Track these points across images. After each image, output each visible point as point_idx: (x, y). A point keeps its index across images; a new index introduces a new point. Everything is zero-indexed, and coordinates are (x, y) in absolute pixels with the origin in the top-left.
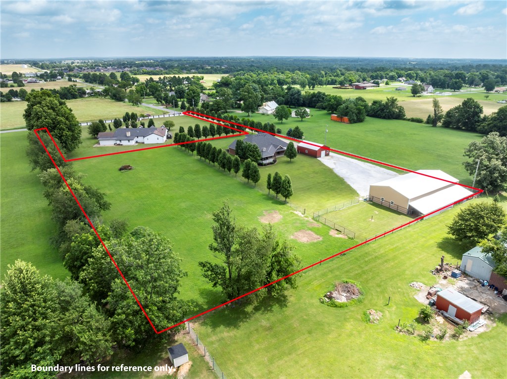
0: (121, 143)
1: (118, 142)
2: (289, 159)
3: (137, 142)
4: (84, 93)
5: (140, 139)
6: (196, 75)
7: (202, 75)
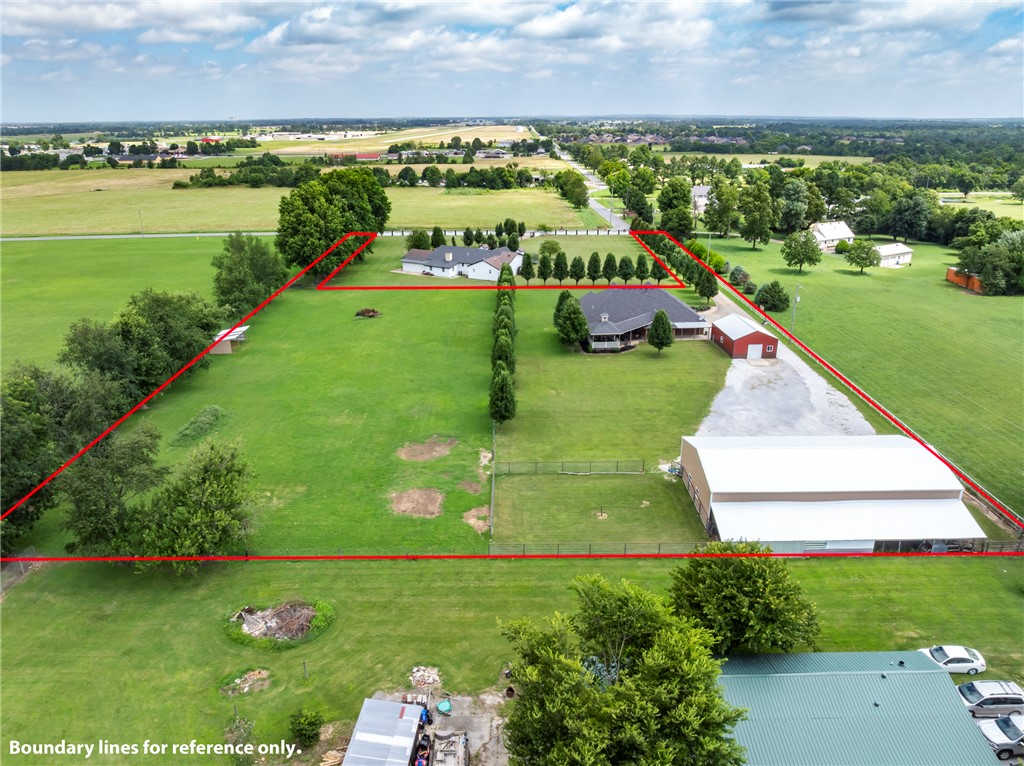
0: (431, 272)
1: (427, 270)
2: (654, 349)
3: (460, 274)
4: (529, 180)
5: (466, 269)
6: (786, 157)
7: (801, 157)
